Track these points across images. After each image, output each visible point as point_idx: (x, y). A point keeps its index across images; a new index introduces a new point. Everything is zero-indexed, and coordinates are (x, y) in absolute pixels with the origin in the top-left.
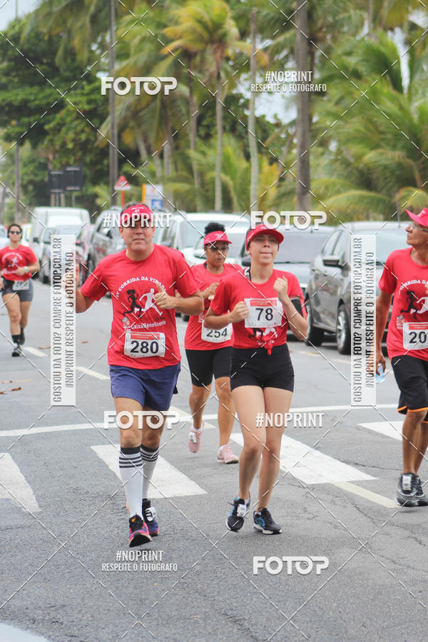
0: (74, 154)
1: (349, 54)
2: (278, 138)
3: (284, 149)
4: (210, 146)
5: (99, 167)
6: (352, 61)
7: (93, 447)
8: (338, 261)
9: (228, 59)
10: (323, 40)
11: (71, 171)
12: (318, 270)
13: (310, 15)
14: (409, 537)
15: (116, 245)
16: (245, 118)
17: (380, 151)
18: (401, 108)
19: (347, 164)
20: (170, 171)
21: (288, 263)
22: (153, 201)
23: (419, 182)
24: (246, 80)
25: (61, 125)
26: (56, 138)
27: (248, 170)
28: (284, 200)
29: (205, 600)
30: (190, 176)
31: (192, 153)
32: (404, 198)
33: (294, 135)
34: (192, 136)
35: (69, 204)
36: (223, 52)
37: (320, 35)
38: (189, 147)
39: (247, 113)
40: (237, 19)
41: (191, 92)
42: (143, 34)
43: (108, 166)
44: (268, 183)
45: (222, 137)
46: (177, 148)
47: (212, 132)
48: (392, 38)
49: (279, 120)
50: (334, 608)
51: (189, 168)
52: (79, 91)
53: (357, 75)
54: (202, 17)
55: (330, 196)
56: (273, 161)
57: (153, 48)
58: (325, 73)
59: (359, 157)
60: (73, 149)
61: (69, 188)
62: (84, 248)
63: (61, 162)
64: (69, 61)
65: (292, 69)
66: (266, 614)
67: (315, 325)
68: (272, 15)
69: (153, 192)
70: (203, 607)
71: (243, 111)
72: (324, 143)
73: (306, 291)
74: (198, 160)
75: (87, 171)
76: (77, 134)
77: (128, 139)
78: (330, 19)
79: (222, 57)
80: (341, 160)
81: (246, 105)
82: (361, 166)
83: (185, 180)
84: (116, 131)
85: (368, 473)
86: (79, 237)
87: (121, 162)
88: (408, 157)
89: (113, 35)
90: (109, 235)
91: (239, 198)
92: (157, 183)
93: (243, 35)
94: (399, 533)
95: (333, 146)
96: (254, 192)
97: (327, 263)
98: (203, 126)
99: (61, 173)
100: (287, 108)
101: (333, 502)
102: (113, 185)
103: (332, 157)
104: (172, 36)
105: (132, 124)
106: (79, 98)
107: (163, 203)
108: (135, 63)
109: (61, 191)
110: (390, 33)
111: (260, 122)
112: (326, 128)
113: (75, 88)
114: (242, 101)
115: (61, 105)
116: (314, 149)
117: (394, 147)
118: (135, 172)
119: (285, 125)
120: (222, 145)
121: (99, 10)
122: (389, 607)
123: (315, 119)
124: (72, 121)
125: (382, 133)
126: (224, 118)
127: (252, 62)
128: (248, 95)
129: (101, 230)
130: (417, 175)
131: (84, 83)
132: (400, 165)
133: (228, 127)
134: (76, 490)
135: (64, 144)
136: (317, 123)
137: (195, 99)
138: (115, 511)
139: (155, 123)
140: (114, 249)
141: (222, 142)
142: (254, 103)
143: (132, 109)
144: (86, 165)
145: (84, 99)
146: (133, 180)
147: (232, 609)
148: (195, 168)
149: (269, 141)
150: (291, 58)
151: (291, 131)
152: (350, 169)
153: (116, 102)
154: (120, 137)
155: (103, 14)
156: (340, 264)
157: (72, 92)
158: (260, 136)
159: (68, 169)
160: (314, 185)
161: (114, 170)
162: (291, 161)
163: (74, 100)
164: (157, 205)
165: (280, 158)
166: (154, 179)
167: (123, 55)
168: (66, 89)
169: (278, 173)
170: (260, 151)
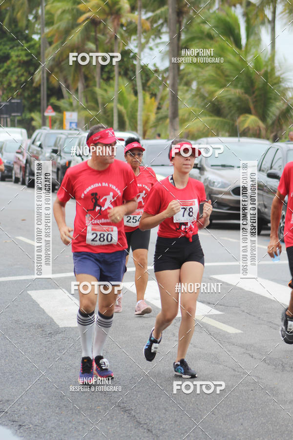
0: (17, 91)
1: (204, 22)
2: (157, 80)
3: (161, 87)
4: (110, 86)
5: (33, 100)
6: (207, 27)
7: (29, 292)
9: (122, 25)
10: (188, 12)
11: (14, 103)
14: (244, 353)
15: (45, 153)
16: (134, 66)
17: (226, 89)
18: (241, 59)
19: (203, 97)
20: (83, 104)
22: (71, 123)
23: (253, 111)
24: (134, 40)
25: (7, 71)
26: (4, 80)
27: (136, 102)
28: (160, 123)
29: (105, 396)
30: (96, 106)
31: (98, 90)
32: (244, 121)
33: (167, 78)
34: (97, 79)
35: (13, 125)
36: (119, 21)
37: (185, 9)
38: (95, 86)
39: (135, 62)
41: (97, 48)
42: (64, 8)
43: (40, 99)
44: (150, 111)
45: (118, 79)
46: (87, 86)
47: (112, 76)
48: (235, 12)
49: (157, 67)
50: (192, 402)
51: (96, 101)
52: (20, 48)
53: (210, 37)
56: (154, 95)
57: (70, 18)
58: (189, 36)
59: (212, 93)
60: (16, 87)
61: (13, 114)
62: (23, 155)
63: (7, 97)
64: (13, 27)
65: (166, 33)
69: (71, 116)
70: (103, 401)
71: (133, 61)
72: (188, 84)
74: (102, 95)
75: (25, 103)
76: (18, 77)
77: (55, 80)
79: (118, 24)
80: (199, 94)
81: (134, 57)
82: (213, 99)
83: (93, 108)
84: (45, 75)
85: (217, 309)
86: (20, 147)
87: (49, 97)
88: (246, 93)
89: (44, 9)
90: (40, 146)
91: (130, 121)
92: (73, 110)
93: (133, 9)
94: (238, 350)
95: (194, 85)
96: (140, 116)
98: (105, 72)
99: (8, 104)
100: (163, 59)
102: (44, 112)
103: (194, 93)
104: (84, 10)
105: (56, 70)
106: (20, 53)
107: (78, 124)
108: (58, 28)
109: (8, 116)
110: (233, 8)
111: (144, 69)
112: (189, 73)
113: (18, 45)
114: (132, 54)
115: (7, 57)
116: (181, 87)
117: (236, 86)
118: (58, 103)
119: (162, 71)
120: (118, 85)
122: (230, 401)
123: (182, 67)
124: (15, 68)
125: (227, 76)
126: (120, 66)
127: (139, 28)
128: (136, 50)
129: (35, 143)
130: (251, 106)
131: (24, 42)
132: (239, 99)
133: (122, 72)
135: (10, 84)
136: (183, 70)
138: (44, 336)
139: (72, 70)
140: (44, 156)
141: (118, 82)
142: (140, 56)
143: (56, 59)
144: (25, 98)
145: (23, 53)
146: (56, 109)
148: (100, 100)
149: (149, 83)
150: (165, 25)
151: (166, 75)
152: (206, 101)
153: (46, 55)
154: (48, 79)
157: (15, 48)
158: (144, 78)
159: (13, 101)
160: (181, 112)
161: (44, 102)
162: (166, 96)
163: (16, 53)
164: (74, 126)
165: (158, 93)
166: (72, 107)
167: (49, 23)
168: (11, 46)
169: (156, 104)
170: (144, 89)
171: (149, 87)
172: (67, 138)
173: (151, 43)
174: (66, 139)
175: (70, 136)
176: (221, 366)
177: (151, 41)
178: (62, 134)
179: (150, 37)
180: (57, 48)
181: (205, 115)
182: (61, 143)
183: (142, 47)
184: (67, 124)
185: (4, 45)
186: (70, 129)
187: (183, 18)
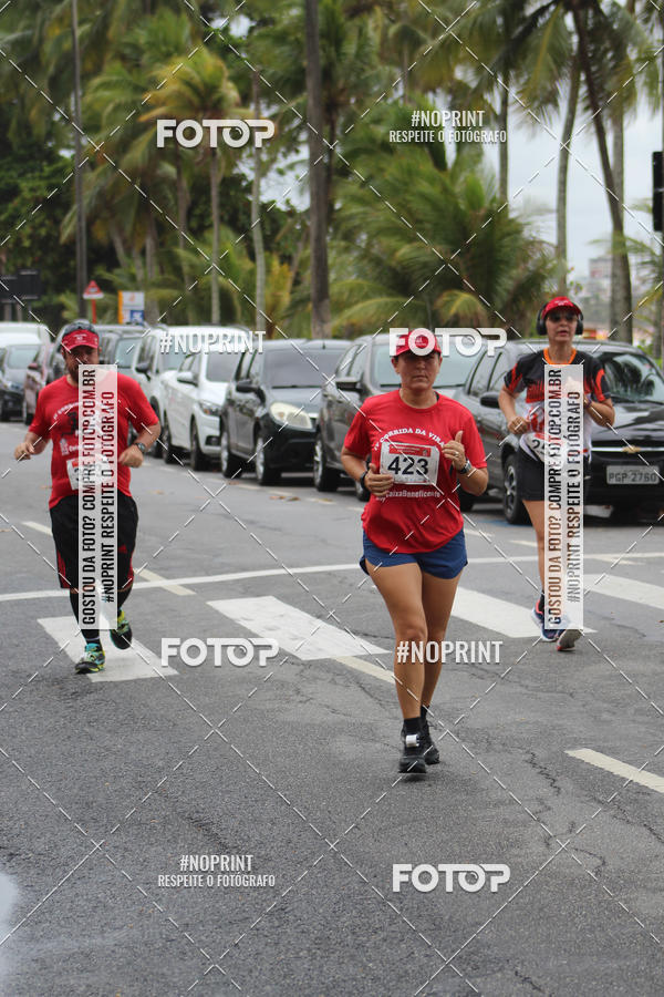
0: (32, 255)
1: (377, 121)
2: (291, 230)
3: (300, 245)
4: (205, 242)
5: (64, 270)
6: (382, 131)
7: (40, 621)
8: (355, 383)
10: (345, 104)
11: (26, 276)
12: (332, 396)
13: (327, 75)
16: (249, 203)
17: (416, 244)
18: (445, 190)
19: (378, 262)
20: (154, 273)
21: (294, 387)
22: (132, 312)
23: (467, 284)
27: (252, 273)
28: (300, 309)
29: (166, 801)
30: (178, 280)
31: (181, 252)
32: (448, 304)
33: (310, 226)
35: (26, 319)
37: (342, 99)
38: (176, 244)
39: (250, 198)
40: (236, 79)
41: (179, 173)
42: (117, 101)
43: (75, 269)
44: (280, 288)
45: (219, 230)
46: (162, 244)
47: (207, 223)
48: (434, 102)
49: (292, 207)
51: (177, 270)
52: (37, 174)
53: (388, 149)
54: (192, 79)
55: (356, 302)
56: (286, 259)
58: (349, 148)
59: (393, 252)
60: (30, 248)
62: (42, 373)
63: (15, 265)
64: (24, 136)
65: (305, 142)
66: (239, 817)
67: (328, 465)
68: (280, 73)
69: (132, 300)
70: (163, 809)
71: (246, 196)
72: (349, 236)
73: (317, 422)
74: (189, 261)
75: (47, 274)
76: (34, 228)
77: (100, 234)
78: (353, 79)
80: (368, 255)
81: (249, 189)
82: (393, 263)
83: (173, 286)
84: (84, 224)
85: (379, 645)
86: (35, 360)
87: (91, 264)
89: (80, 102)
92: (137, 289)
93: (245, 99)
95: (362, 239)
97: (342, 386)
98: (196, 216)
99: (14, 278)
100: (301, 192)
101: (333, 682)
102: (82, 292)
105: (104, 214)
106: (37, 183)
107: (145, 315)
110: (430, 95)
111: (268, 211)
112: (351, 217)
113: (33, 170)
114: (244, 184)
115: (13, 192)
116: (336, 243)
118: (107, 276)
119: (301, 214)
120: (219, 240)
121: (60, 71)
122: (390, 804)
123: (338, 206)
124: (28, 212)
126: (222, 206)
128: (251, 176)
131: (45, 163)
133: (226, 218)
134: (15, 673)
135: (18, 242)
136: (340, 210)
137: (185, 184)
138: (63, 698)
139: (132, 213)
141: (219, 235)
142: (259, 186)
144: (46, 267)
146: (106, 286)
147: (198, 812)
148: (186, 269)
149: (279, 237)
150: (303, 128)
152: (381, 268)
153: (83, 187)
154: (89, 231)
155: (65, 76)
156: (358, 386)
157: (29, 175)
158: (267, 227)
159: (23, 273)
160: (334, 289)
161: (82, 274)
162: (308, 258)
163: (31, 184)
164: (138, 317)
165: (294, 255)
166: (134, 284)
167: (92, 127)
168: (22, 171)
169: (291, 275)
170: (267, 248)
171: (279, 244)
172: (121, 339)
173: (282, 163)
174: (118, 341)
175: (125, 336)
176: (377, 745)
177: (280, 156)
178: (111, 332)
179: (277, 151)
180: (104, 173)
181: (381, 295)
182: (110, 348)
183: (263, 170)
184: (125, 316)
185: (8, 170)
186: (128, 324)
187: (338, 115)
